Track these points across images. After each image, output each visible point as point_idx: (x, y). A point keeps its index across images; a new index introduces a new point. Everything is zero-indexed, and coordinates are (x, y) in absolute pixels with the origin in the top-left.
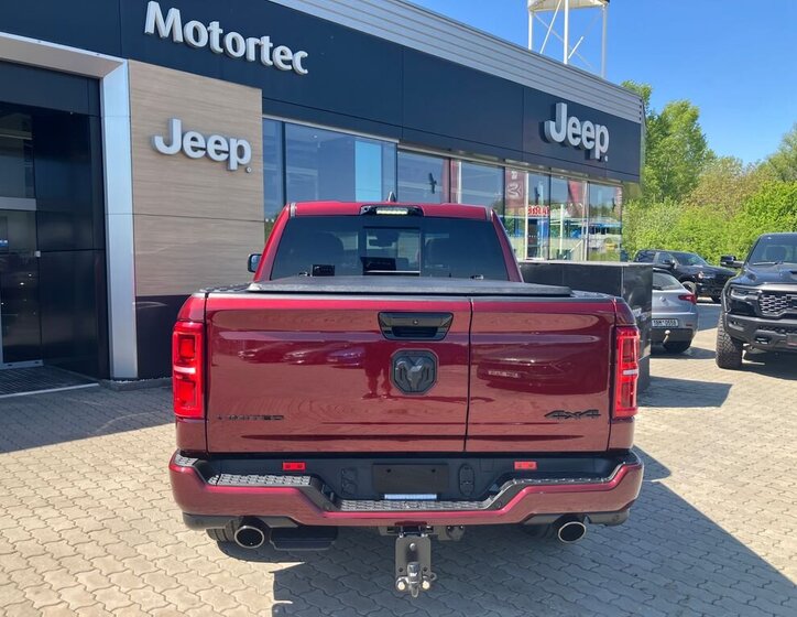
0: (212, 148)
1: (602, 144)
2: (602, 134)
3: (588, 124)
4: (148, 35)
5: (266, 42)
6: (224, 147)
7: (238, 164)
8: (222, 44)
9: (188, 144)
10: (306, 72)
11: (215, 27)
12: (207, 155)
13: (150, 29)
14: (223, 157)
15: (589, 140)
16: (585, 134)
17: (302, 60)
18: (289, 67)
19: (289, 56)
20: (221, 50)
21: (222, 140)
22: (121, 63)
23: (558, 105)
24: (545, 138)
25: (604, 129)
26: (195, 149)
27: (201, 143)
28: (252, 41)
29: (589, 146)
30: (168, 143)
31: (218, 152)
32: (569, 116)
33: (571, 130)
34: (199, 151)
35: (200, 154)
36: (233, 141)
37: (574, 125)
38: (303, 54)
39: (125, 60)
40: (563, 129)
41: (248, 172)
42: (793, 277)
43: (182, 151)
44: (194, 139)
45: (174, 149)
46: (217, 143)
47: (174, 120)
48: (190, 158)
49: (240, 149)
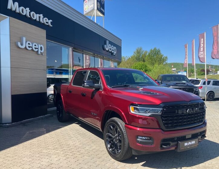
0: (34, 47)
1: (115, 52)
3: (112, 46)
4: (9, 9)
5: (41, 16)
6: (37, 47)
7: (41, 52)
8: (30, 15)
9: (27, 45)
10: (52, 26)
11: (28, 9)
12: (32, 49)
13: (9, 7)
14: (37, 50)
15: (113, 50)
16: (112, 49)
17: (51, 22)
18: (48, 24)
19: (48, 21)
20: (30, 17)
21: (36, 45)
22: (7, 18)
23: (106, 41)
24: (104, 49)
25: (115, 48)
26: (29, 47)
27: (31, 45)
28: (38, 15)
29: (113, 52)
30: (22, 45)
31: (36, 48)
32: (109, 44)
33: (110, 48)
35: (31, 49)
36: (39, 45)
37: (110, 46)
38: (51, 21)
39: (8, 17)
40: (108, 47)
41: (42, 55)
42: (177, 84)
43: (26, 48)
44: (29, 44)
45: (23, 47)
46: (35, 45)
47: (24, 37)
48: (27, 50)
49: (41, 48)
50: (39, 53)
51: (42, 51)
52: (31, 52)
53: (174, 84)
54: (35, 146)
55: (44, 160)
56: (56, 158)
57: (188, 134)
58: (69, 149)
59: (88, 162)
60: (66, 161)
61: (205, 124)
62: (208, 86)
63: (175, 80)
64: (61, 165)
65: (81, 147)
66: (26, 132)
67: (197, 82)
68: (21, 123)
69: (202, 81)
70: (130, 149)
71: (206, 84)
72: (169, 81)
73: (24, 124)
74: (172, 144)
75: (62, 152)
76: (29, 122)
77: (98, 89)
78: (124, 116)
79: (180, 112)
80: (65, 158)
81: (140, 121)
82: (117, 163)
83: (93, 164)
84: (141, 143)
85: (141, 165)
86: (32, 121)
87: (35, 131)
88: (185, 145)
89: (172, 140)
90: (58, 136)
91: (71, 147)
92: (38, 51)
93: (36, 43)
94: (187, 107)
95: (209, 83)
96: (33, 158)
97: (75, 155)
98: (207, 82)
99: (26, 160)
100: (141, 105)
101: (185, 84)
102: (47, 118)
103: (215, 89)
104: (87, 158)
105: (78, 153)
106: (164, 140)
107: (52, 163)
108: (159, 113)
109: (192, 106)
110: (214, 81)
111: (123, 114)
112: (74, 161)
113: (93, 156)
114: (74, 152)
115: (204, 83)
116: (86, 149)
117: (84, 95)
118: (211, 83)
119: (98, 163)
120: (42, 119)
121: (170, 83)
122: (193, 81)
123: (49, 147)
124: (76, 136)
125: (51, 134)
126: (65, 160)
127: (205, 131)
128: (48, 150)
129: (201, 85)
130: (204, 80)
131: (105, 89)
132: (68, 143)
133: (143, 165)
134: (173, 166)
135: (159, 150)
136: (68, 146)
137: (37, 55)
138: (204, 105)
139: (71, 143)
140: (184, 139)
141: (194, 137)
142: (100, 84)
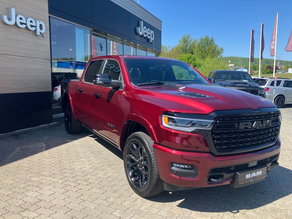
0: (29, 24)
1: (152, 37)
2: (152, 34)
3: (149, 29)
6: (34, 24)
7: (40, 33)
9: (19, 21)
12: (27, 28)
14: (34, 29)
15: (149, 35)
16: (148, 33)
21: (33, 21)
23: (140, 21)
24: (137, 33)
25: (152, 32)
26: (22, 23)
27: (24, 21)
29: (149, 37)
30: (9, 19)
31: (32, 26)
32: (143, 26)
33: (144, 31)
34: (23, 25)
35: (24, 26)
36: (38, 22)
37: (145, 30)
40: (142, 31)
41: (44, 37)
42: (235, 84)
43: (16, 24)
44: (21, 19)
45: (12, 23)
46: (31, 22)
47: (12, 8)
48: (19, 27)
49: (41, 26)
50: (38, 33)
51: (43, 31)
52: (26, 31)
53: (231, 83)
54: (22, 171)
55: (30, 194)
56: (49, 191)
57: (253, 160)
58: (72, 175)
59: (97, 199)
60: (63, 196)
61: (278, 144)
62: (278, 87)
63: (233, 78)
64: (54, 202)
65: (91, 174)
66: (16, 148)
67: (263, 82)
68: (13, 135)
69: (269, 81)
70: (159, 181)
71: (275, 85)
72: (225, 80)
73: (17, 136)
74: (226, 176)
75: (60, 181)
76: (25, 133)
77: (117, 88)
78: (153, 131)
79: (242, 126)
80: (63, 190)
81: (178, 140)
82: (141, 199)
83: (105, 202)
84: (177, 173)
85: (177, 206)
86: (29, 131)
87: (29, 146)
88: (247, 177)
89: (227, 170)
90: (62, 155)
91: (76, 173)
92: (35, 31)
93: (33, 18)
94: (254, 118)
95: (279, 83)
96: (15, 190)
97: (79, 187)
98: (276, 82)
99: (3, 193)
100: (179, 114)
101: (246, 84)
102: (51, 127)
103: (286, 91)
104: (97, 191)
105: (84, 183)
106: (214, 170)
107: (41, 199)
108: (209, 128)
109: (261, 118)
110: (285, 81)
111: (151, 127)
112: (76, 197)
113: (107, 187)
114: (79, 182)
115: (272, 84)
116: (98, 176)
117: (97, 97)
118: (282, 83)
119: (111, 200)
120: (44, 128)
121: (227, 83)
122: (257, 81)
123: (43, 172)
124: (88, 156)
125: (52, 151)
126: (63, 194)
127: (277, 156)
128: (41, 177)
129: (267, 86)
130: (273, 80)
131: (127, 88)
132: (74, 167)
133: (180, 206)
134: (226, 208)
135: (206, 185)
136: (72, 172)
137: (34, 37)
138: (279, 116)
139: (77, 166)
140: (245, 168)
141: (261, 164)
142: (121, 80)
